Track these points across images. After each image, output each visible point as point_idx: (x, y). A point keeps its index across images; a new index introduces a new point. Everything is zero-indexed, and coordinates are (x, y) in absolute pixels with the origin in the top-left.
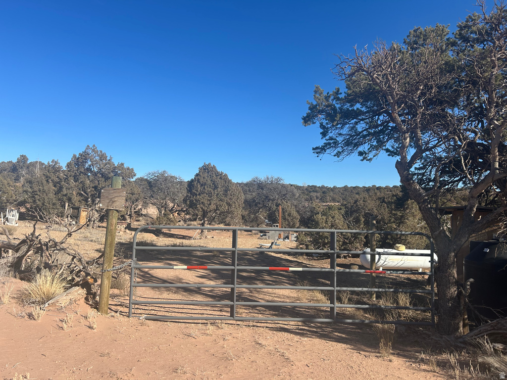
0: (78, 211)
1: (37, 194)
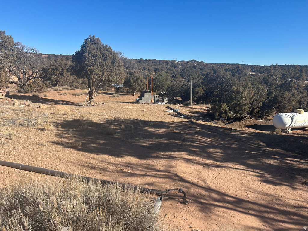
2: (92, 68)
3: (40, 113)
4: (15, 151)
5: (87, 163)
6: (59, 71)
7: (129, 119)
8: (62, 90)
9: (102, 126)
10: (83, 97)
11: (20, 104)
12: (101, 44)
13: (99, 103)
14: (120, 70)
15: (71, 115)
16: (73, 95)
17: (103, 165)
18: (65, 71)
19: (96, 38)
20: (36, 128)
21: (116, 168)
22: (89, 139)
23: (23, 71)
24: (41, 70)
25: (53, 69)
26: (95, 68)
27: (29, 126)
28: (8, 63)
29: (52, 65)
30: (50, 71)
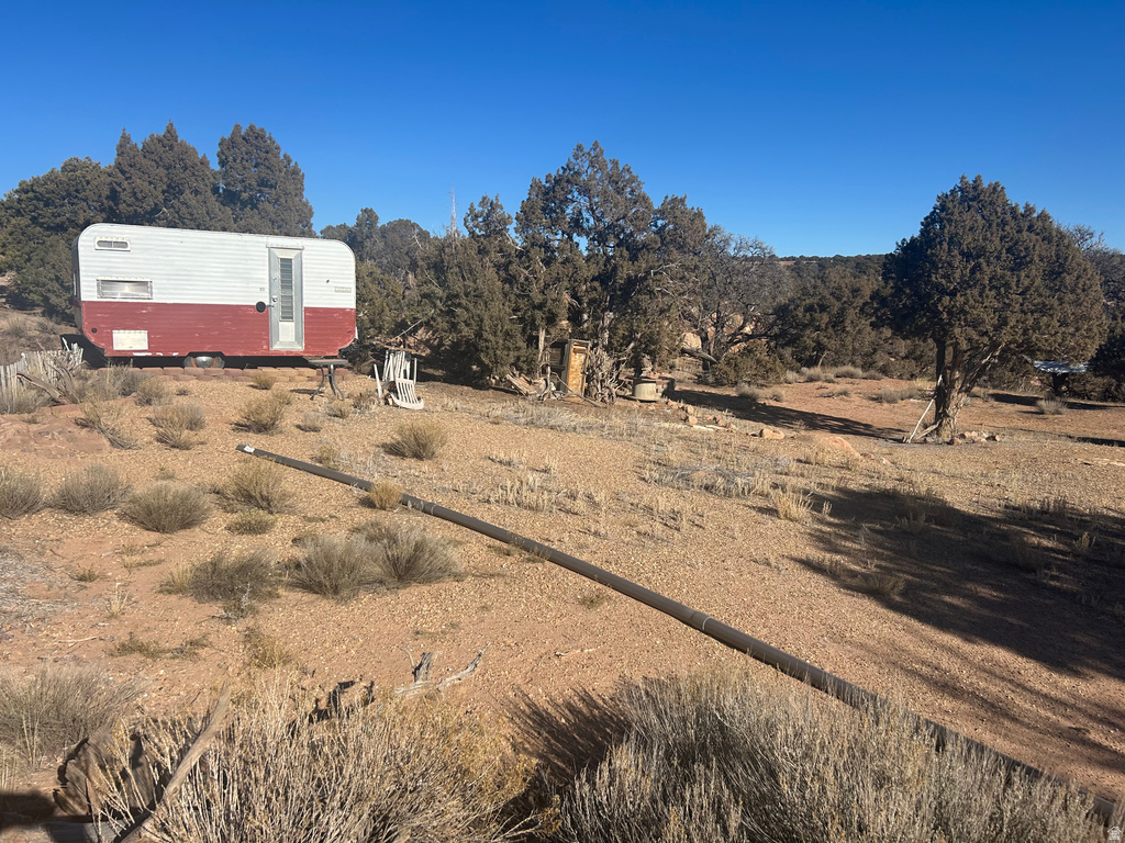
0: (563, 354)
1: (459, 305)
2: (960, 299)
3: (761, 454)
4: (688, 568)
5: (923, 663)
6: (829, 313)
7: (1112, 514)
8: (837, 380)
9: (985, 529)
10: (909, 406)
11: (702, 422)
12: (1005, 203)
13: (974, 434)
14: (1081, 304)
15: (865, 472)
16: (873, 399)
17: (993, 689)
18: (851, 314)
19: (985, 185)
20: (749, 503)
21: (1049, 714)
22: (935, 571)
23: (718, 318)
24: (770, 311)
25: (810, 309)
26: (972, 302)
27: (727, 494)
28: (683, 294)
29: (808, 294)
30: (800, 315)
